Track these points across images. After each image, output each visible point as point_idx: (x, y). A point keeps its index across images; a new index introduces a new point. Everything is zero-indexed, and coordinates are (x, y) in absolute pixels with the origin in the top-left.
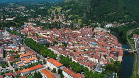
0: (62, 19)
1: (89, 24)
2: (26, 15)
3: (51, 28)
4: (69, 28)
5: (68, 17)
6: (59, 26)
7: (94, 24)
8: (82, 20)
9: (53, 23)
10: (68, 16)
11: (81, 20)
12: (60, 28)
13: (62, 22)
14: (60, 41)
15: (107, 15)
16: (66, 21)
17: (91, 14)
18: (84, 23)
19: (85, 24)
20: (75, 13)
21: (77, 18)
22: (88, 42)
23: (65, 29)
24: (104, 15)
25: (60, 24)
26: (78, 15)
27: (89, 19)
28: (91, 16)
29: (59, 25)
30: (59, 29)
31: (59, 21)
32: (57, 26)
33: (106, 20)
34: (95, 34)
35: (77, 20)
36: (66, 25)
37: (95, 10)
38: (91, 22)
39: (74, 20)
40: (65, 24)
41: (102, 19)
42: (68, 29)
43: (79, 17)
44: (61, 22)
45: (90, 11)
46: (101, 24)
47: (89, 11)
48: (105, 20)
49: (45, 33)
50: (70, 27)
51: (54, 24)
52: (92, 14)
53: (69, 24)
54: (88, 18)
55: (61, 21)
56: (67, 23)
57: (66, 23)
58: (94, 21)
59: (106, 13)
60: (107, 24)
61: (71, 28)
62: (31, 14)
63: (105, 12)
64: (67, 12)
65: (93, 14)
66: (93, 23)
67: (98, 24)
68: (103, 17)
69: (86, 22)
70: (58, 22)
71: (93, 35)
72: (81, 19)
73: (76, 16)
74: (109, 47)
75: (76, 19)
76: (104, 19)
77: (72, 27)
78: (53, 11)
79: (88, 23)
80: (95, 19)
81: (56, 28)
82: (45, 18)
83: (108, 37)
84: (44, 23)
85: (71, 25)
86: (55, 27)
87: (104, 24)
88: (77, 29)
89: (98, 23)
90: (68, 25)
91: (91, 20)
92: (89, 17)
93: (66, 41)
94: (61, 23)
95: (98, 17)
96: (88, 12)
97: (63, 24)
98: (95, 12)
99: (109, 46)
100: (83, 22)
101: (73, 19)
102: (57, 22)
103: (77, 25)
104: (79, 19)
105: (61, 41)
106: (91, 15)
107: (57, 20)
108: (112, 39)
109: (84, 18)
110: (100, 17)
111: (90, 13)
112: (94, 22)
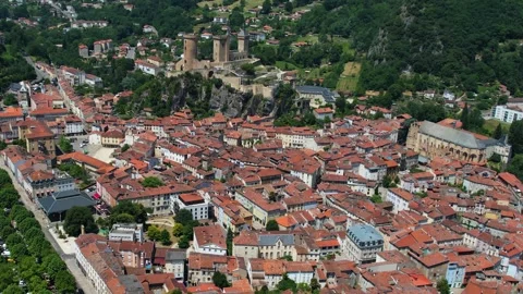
0: (231, 58)
1: (397, 96)
2: (85, 25)
3: (161, 111)
4: (266, 113)
5: (293, 45)
6: (208, 97)
7: (429, 95)
8: (364, 70)
9: (172, 78)
10: (289, 43)
11: (358, 66)
12: (212, 115)
13: (226, 81)
14: (167, 196)
15: (513, 49)
16: (250, 72)
17: (418, 36)
18: (373, 88)
19: (376, 94)
20: (333, 26)
21: (337, 58)
22: (331, 222)
23: (240, 120)
24: (494, 48)
25: (214, 89)
26: (346, 37)
27: (405, 67)
28: (417, 51)
29: (209, 91)
30: (201, 118)
31: (211, 74)
32: (193, 96)
33: (502, 76)
34: (410, 163)
35: (337, 65)
36: (247, 97)
37: (440, 16)
38: (414, 81)
39: (319, 64)
40: (243, 89)
41: (481, 71)
42: (257, 118)
43: (352, 48)
44: (217, 76)
45: (412, 18)
46: (470, 96)
47: (408, 21)
48: (498, 76)
49: (115, 135)
50: (271, 106)
51: (179, 84)
52: (423, 37)
53: (267, 93)
54: (400, 57)
55: (220, 72)
56: (253, 88)
57: (248, 83)
58: (432, 78)
59: (511, 36)
60: (503, 101)
61: (278, 115)
62: (110, 22)
63: (505, 29)
64: (296, 16)
65: (432, 38)
66: (421, 87)
67: (449, 96)
68: (485, 60)
69: (382, 81)
70: (205, 74)
71: (391, 170)
72: (359, 61)
73: (338, 40)
74: (463, 272)
75: (333, 61)
76: (492, 72)
77: (286, 110)
78: (221, 10)
79: (396, 86)
80: (436, 70)
81: (185, 112)
82: (166, 43)
83: (480, 193)
84: (152, 72)
85: (276, 97)
86: (181, 104)
87: (486, 97)
88: (309, 122)
89: (452, 91)
90: (259, 98)
91: (417, 70)
92: (402, 56)
93: (202, 201)
94: (219, 84)
95: (458, 57)
96: (401, 25)
97: (231, 90)
98: (442, 26)
99: (462, 260)
100: (366, 82)
101: (317, 62)
102: (198, 77)
103: (317, 101)
104: (351, 59)
105: (173, 199)
106: (414, 44)
107: (201, 67)
108: (505, 203)
109: (375, 59)
110: (472, 59)
111: (412, 29)
112: (432, 86)
